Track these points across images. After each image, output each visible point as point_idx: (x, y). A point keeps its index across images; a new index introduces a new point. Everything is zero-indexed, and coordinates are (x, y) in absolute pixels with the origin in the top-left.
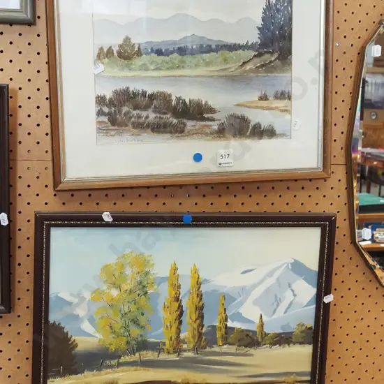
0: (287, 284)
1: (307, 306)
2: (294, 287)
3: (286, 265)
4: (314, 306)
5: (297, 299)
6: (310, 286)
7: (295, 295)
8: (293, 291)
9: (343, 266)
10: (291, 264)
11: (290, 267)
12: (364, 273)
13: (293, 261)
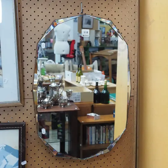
0: (3, 157)
1: (14, 166)
2: (6, 158)
3: (2, 148)
4: (18, 166)
5: (9, 164)
6: (15, 157)
7: (7, 162)
8: (6, 160)
9: (35, 146)
10: (4, 147)
11: (4, 149)
12: (46, 149)
13: (5, 146)
